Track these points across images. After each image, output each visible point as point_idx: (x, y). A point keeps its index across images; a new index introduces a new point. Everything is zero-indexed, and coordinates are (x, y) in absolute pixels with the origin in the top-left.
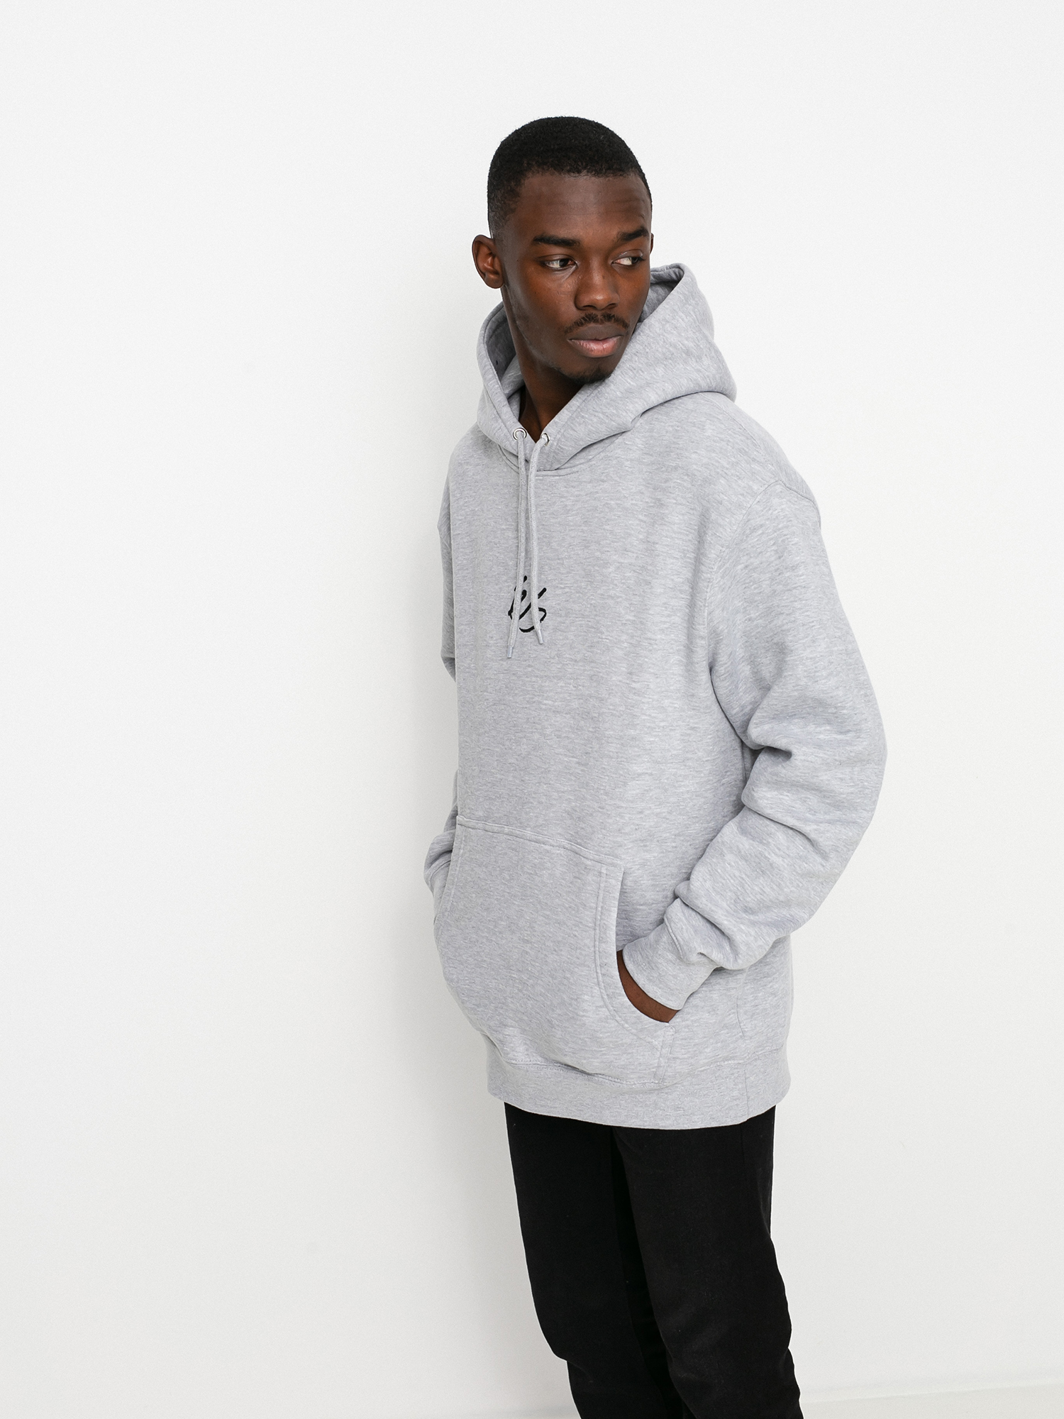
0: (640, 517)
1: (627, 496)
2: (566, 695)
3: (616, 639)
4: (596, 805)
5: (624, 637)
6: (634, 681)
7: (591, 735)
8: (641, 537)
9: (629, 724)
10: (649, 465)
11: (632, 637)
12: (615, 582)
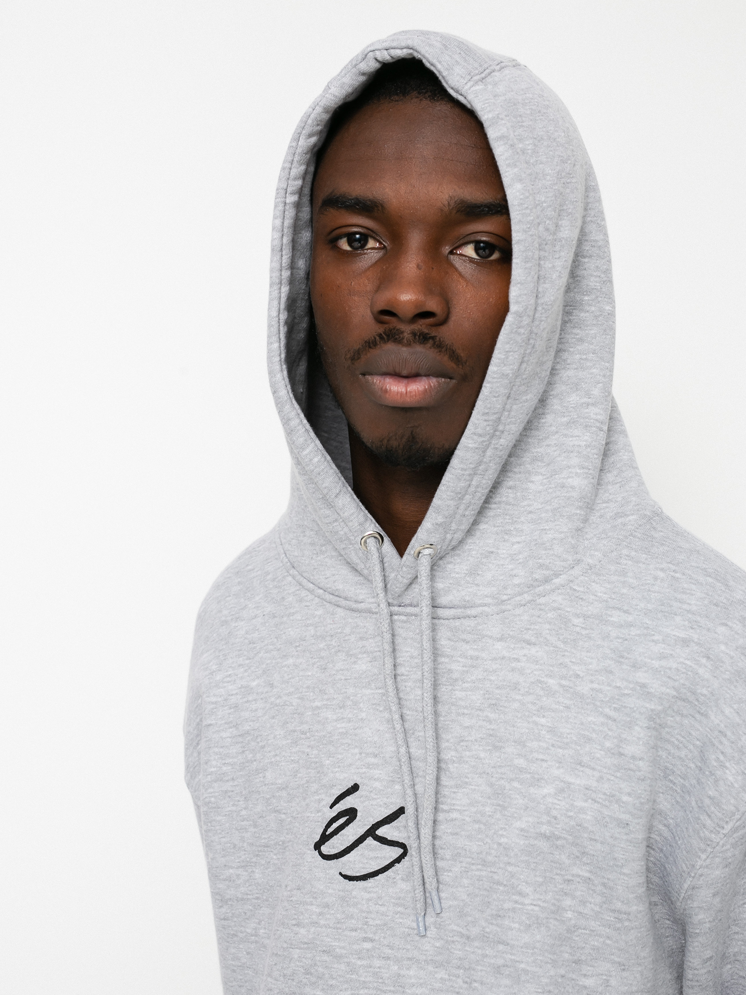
0: (607, 710)
1: (582, 674)
3: (554, 905)
5: (568, 902)
6: (585, 975)
8: (608, 744)
11: (583, 903)
12: (554, 813)
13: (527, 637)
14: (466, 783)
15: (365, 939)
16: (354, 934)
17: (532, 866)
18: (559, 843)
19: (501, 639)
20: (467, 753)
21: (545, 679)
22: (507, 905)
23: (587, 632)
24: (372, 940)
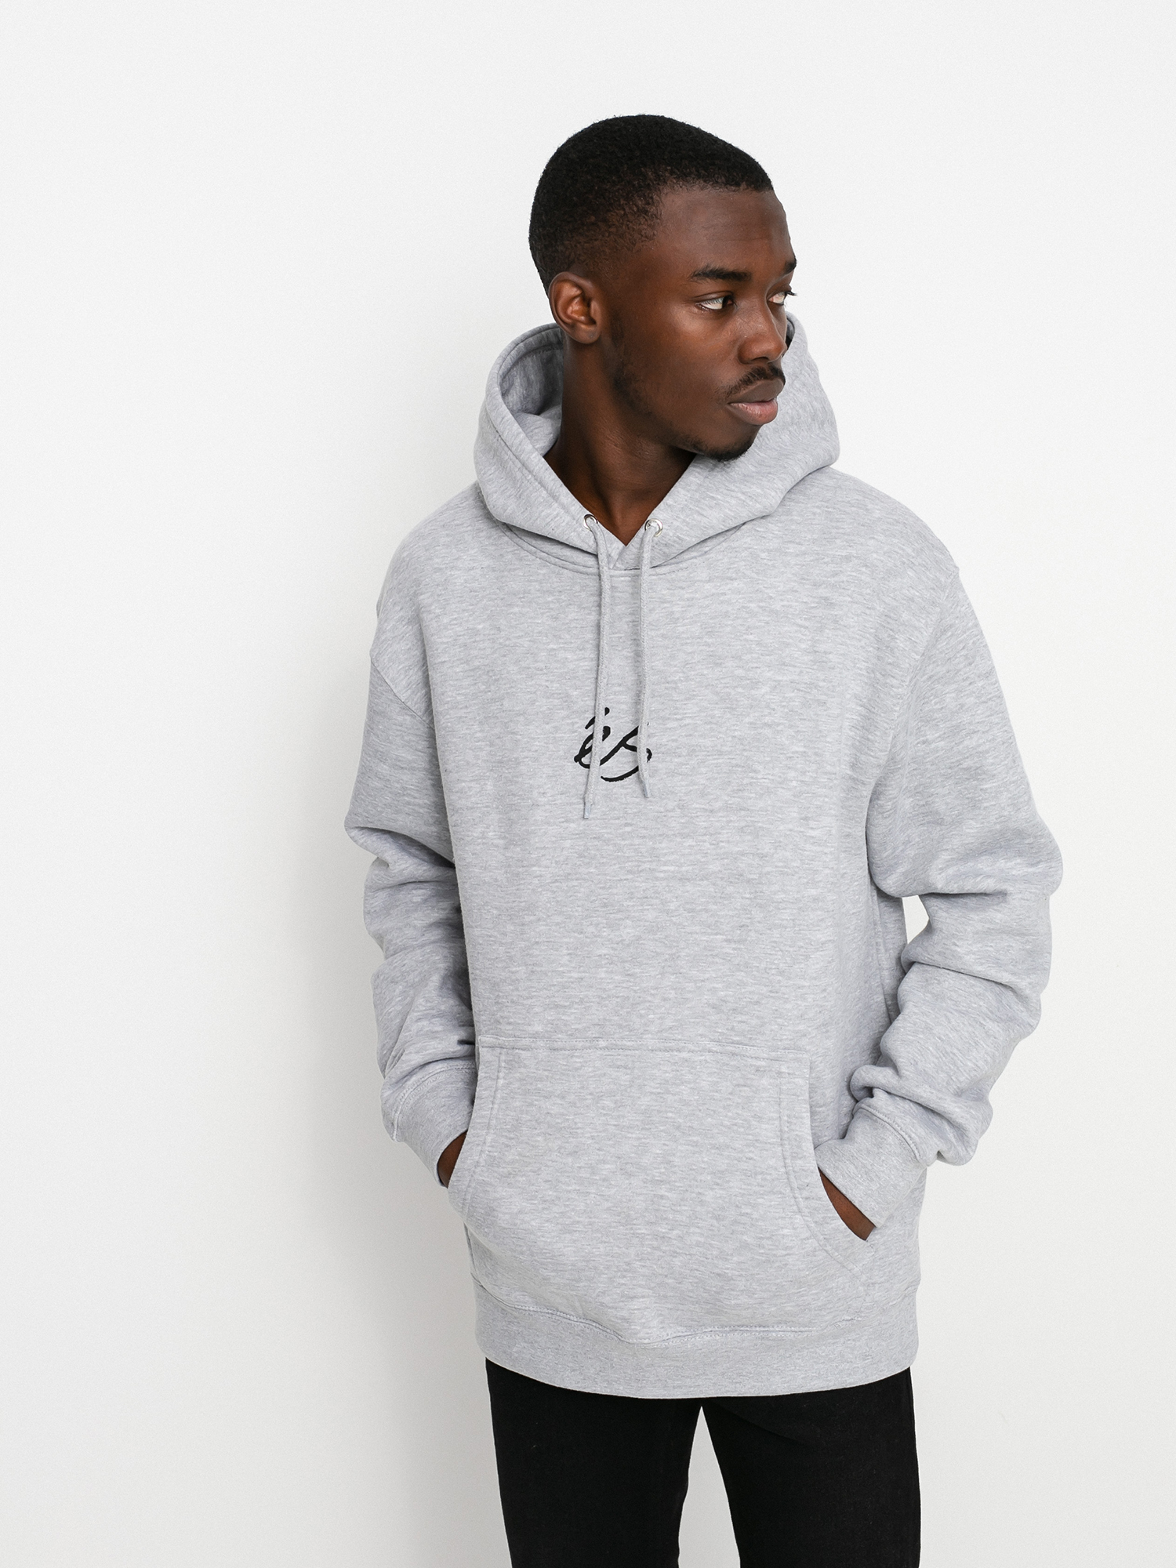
0: (799, 621)
1: (773, 596)
2: (698, 857)
3: (780, 777)
4: (765, 989)
5: (792, 774)
6: (812, 828)
7: (748, 902)
8: (803, 646)
9: (808, 883)
10: (797, 555)
11: (804, 773)
12: (773, 706)
13: (729, 575)
14: (694, 695)
15: (627, 825)
16: (617, 821)
17: (762, 749)
18: (779, 728)
19: (709, 581)
20: (693, 673)
21: (748, 605)
22: (745, 781)
23: (772, 562)
24: (631, 825)
